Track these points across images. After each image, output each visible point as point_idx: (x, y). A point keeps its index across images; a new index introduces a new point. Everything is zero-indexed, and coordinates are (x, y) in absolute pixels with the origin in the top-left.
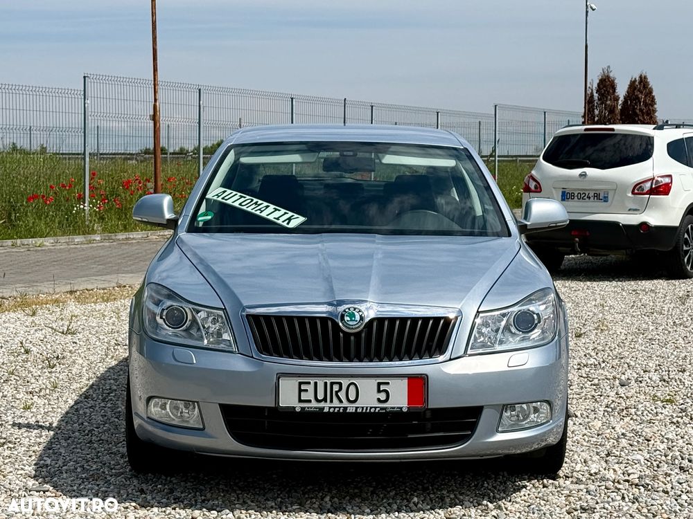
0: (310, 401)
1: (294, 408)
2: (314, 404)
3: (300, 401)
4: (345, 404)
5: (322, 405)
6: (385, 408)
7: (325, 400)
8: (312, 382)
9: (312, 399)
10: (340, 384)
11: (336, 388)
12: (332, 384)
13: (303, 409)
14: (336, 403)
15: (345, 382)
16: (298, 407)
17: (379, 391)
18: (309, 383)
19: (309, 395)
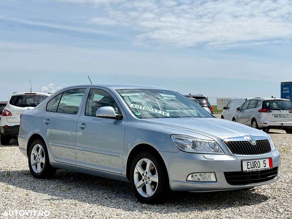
0: (250, 168)
1: (247, 171)
2: (251, 169)
3: (248, 168)
4: (258, 168)
5: (253, 169)
6: (265, 169)
7: (253, 167)
8: (250, 162)
9: (250, 167)
10: (256, 162)
11: (255, 163)
12: (254, 162)
13: (249, 171)
14: (256, 168)
15: (257, 161)
16: (248, 170)
17: (264, 163)
18: (249, 162)
19: (249, 167)
